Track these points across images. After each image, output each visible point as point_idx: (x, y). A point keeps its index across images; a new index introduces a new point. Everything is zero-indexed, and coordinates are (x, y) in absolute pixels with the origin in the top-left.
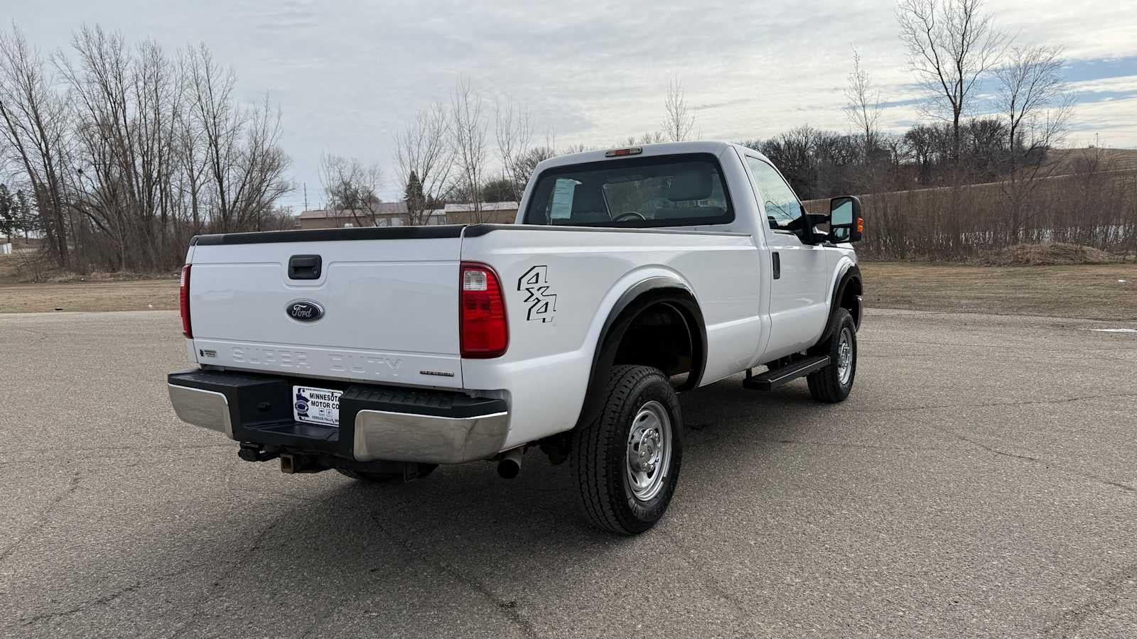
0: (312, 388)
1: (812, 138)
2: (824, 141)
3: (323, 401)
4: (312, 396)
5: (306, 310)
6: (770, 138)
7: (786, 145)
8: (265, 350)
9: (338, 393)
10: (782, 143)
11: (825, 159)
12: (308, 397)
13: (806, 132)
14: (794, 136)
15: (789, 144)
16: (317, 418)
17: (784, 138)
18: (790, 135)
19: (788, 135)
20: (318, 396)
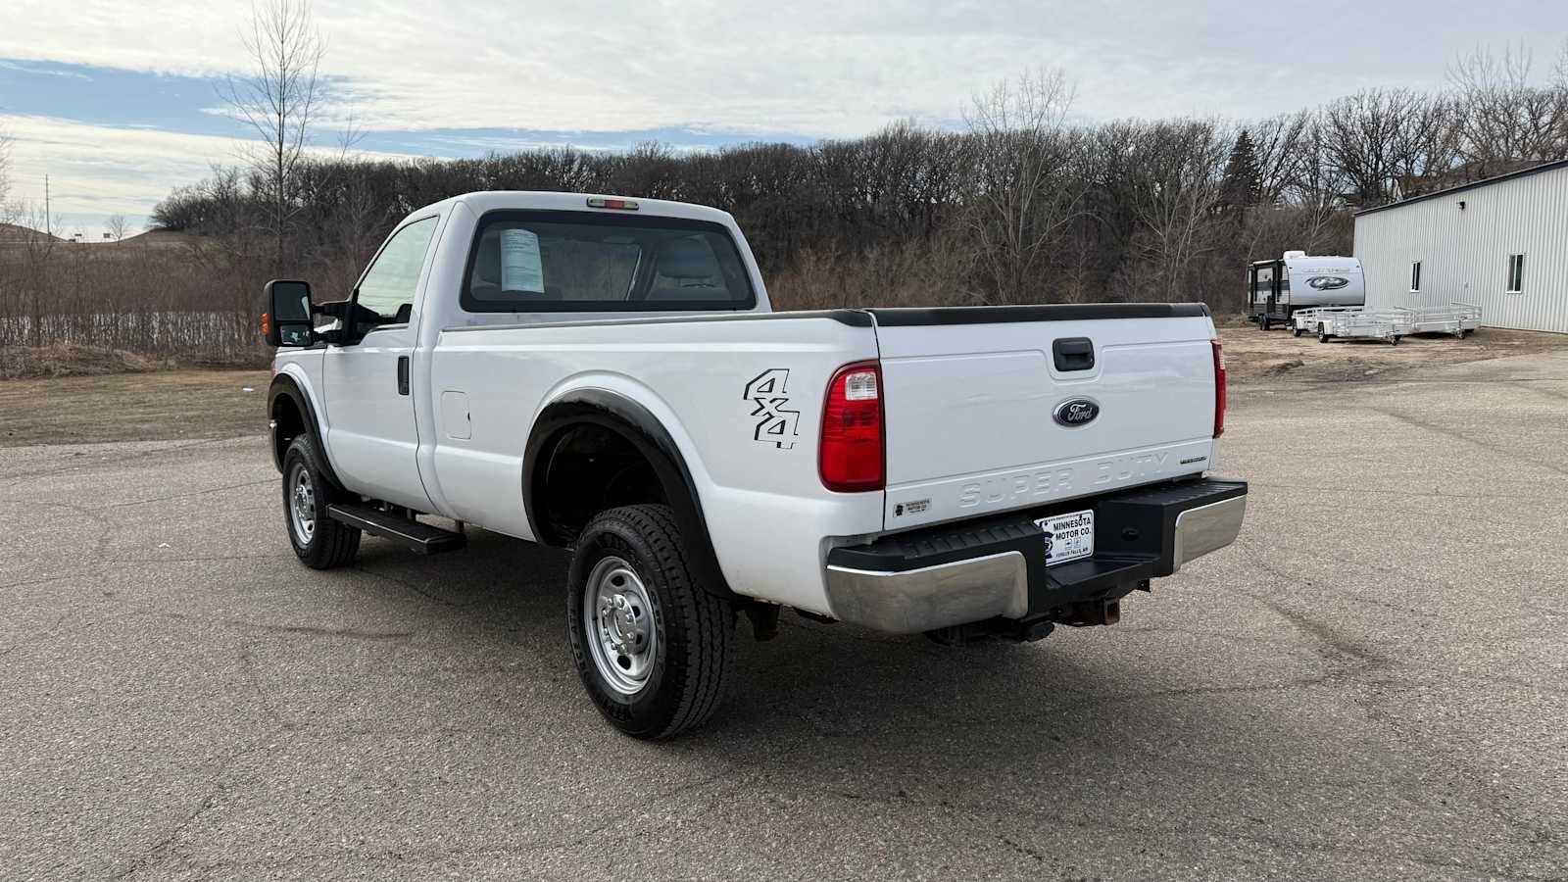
0: (1055, 517)
3: (1070, 530)
4: (1056, 527)
5: (1086, 409)
8: (1017, 477)
9: (1089, 514)
12: (1052, 531)
16: (1062, 554)
20: (1064, 526)
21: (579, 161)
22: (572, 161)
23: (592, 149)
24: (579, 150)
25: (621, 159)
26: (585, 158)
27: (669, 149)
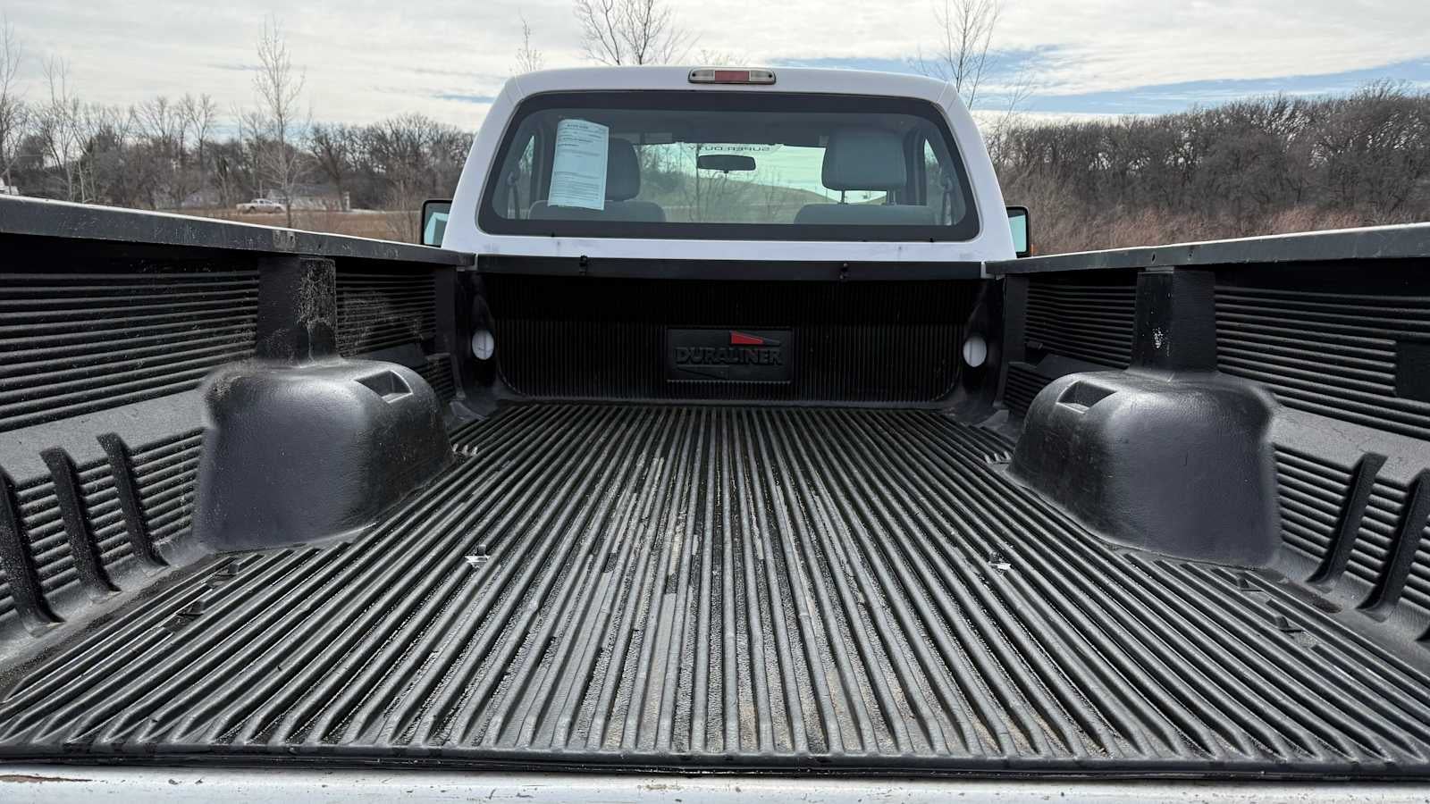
1: (427, 130)
2: (442, 136)
6: (372, 123)
7: (394, 136)
10: (388, 132)
11: (444, 159)
13: (418, 120)
14: (403, 124)
15: (397, 134)
17: (390, 125)
18: (398, 123)
19: (396, 122)
21: (1291, 108)
22: (1284, 108)
23: (1309, 94)
24: (1292, 96)
25: (1341, 102)
26: (1298, 104)
27: (1404, 85)
